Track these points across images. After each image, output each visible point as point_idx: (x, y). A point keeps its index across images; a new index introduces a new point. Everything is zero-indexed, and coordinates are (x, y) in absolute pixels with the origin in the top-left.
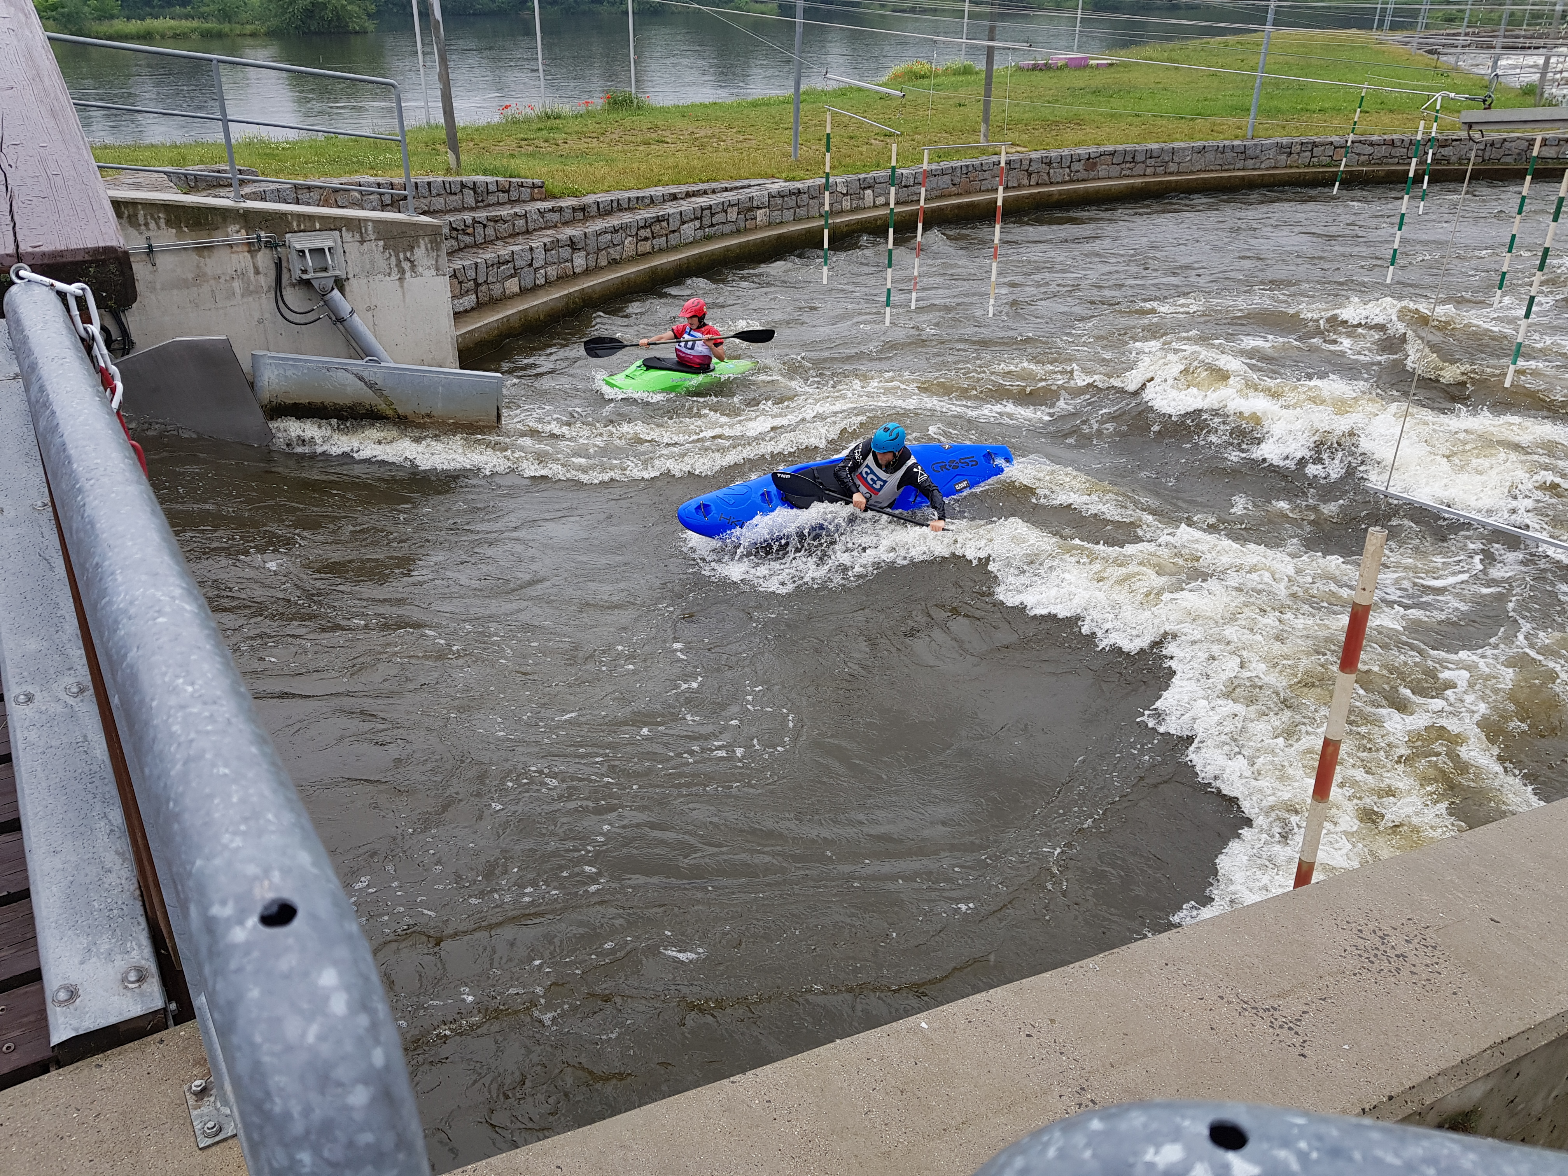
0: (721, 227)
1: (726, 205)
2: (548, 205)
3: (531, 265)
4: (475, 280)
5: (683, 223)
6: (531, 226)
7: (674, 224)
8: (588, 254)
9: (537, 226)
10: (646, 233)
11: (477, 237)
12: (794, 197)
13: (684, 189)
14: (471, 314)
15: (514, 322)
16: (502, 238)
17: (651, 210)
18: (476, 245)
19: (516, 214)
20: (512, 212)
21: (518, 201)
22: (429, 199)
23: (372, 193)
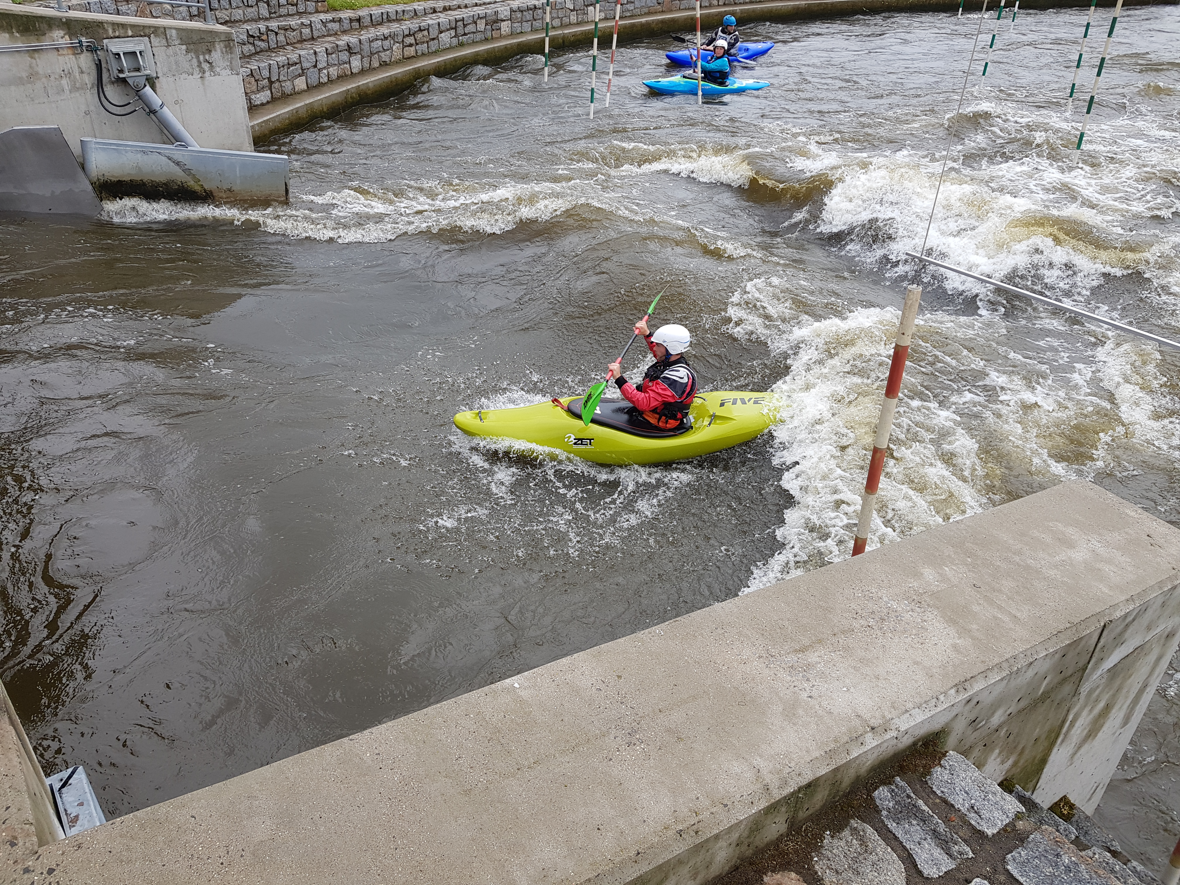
0: (472, 35)
1: (476, 18)
2: (329, 16)
3: (315, 66)
4: (269, 79)
5: (441, 32)
6: (316, 34)
7: (434, 32)
8: (362, 57)
9: (320, 34)
10: (410, 40)
11: (270, 42)
12: (531, 12)
14: (268, 106)
15: (303, 114)
16: (291, 44)
17: (415, 21)
18: (270, 49)
19: (302, 23)
20: (299, 22)
21: (305, 13)
22: (230, 11)
23: (181, 6)
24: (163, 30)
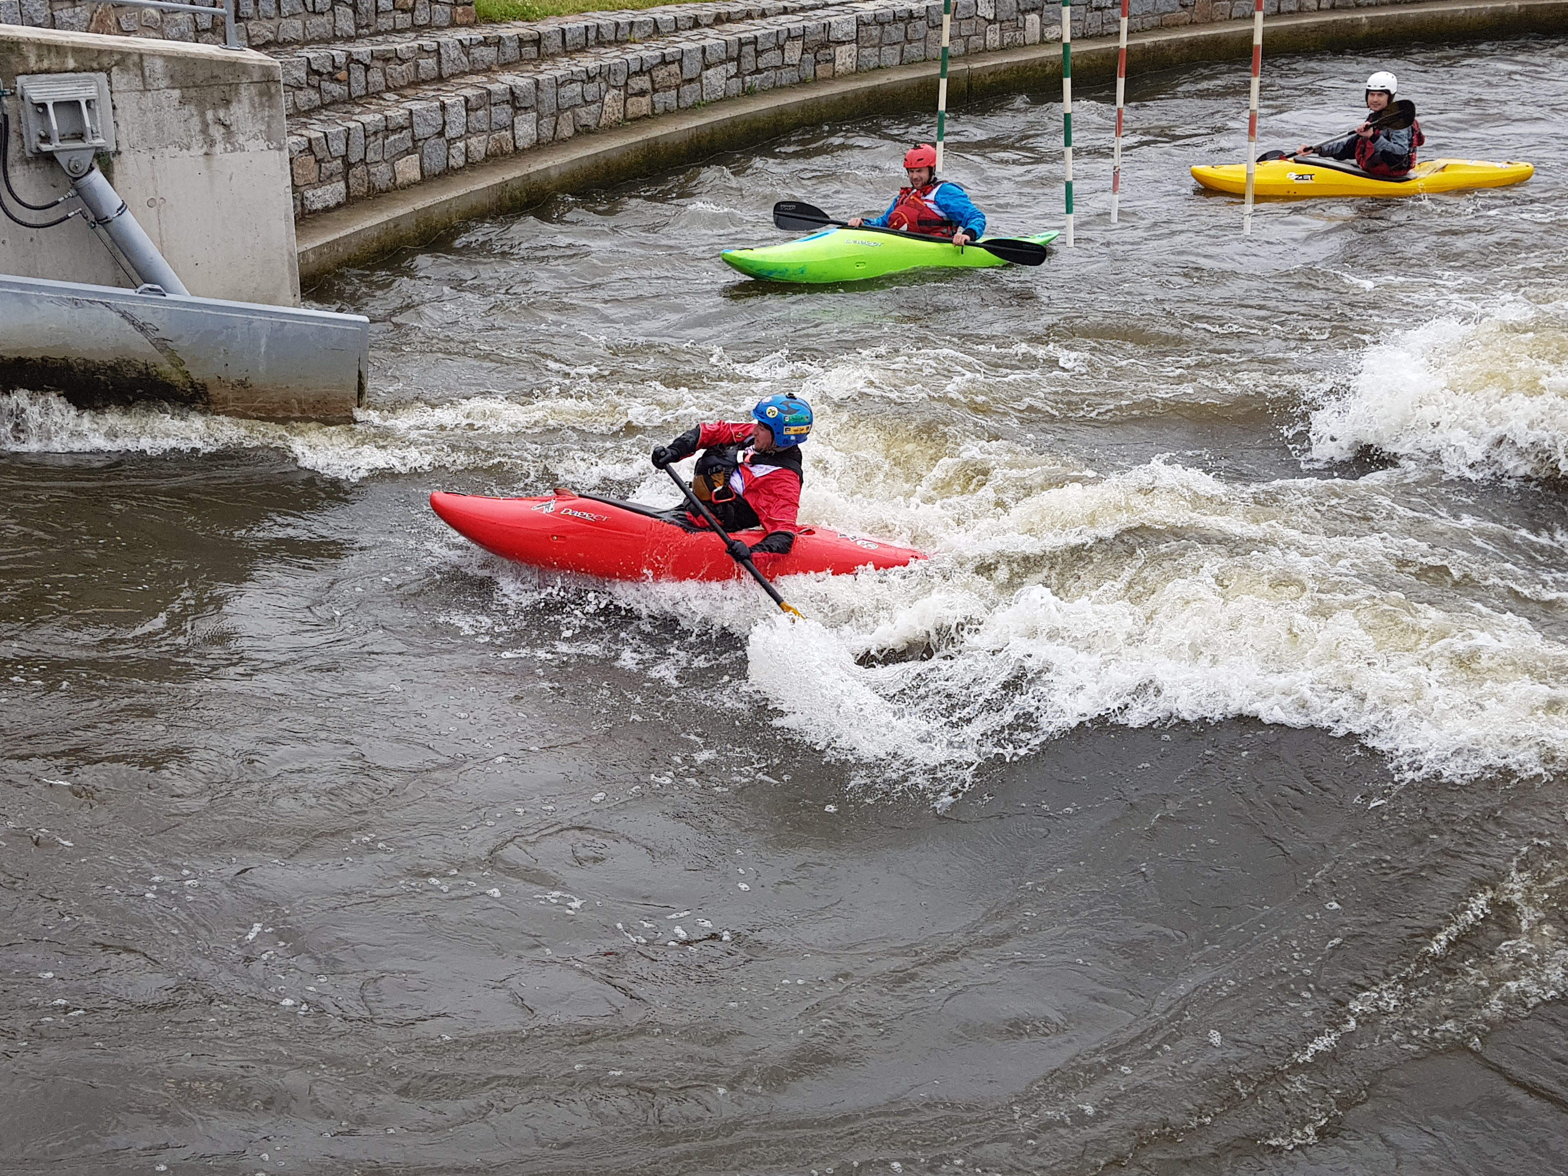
0: (772, 73)
1: (782, 37)
2: (477, 34)
3: (441, 134)
4: (345, 158)
5: (707, 67)
6: (447, 70)
7: (692, 68)
8: (540, 117)
9: (455, 70)
10: (642, 82)
11: (354, 84)
12: (901, 25)
13: (710, 10)
14: (336, 213)
16: (396, 89)
17: (653, 44)
18: (351, 99)
19: (421, 48)
20: (416, 44)
21: (428, 26)
22: (276, 21)
23: (176, 11)
24: (136, 58)
